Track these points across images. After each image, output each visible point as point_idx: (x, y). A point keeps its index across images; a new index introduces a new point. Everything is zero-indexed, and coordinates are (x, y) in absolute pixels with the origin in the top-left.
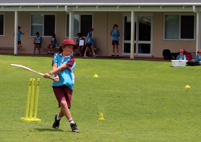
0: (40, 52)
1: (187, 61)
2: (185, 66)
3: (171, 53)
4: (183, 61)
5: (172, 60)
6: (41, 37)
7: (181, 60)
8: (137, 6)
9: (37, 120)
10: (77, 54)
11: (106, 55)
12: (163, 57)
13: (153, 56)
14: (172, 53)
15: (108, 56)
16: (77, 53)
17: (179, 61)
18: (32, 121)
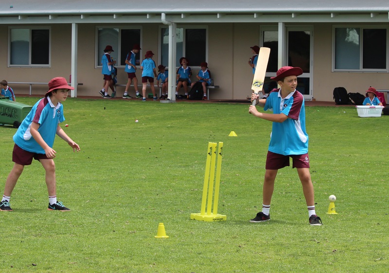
0: (114, 93)
1: (383, 107)
2: (380, 115)
3: (348, 93)
4: (376, 106)
5: (358, 106)
6: (116, 67)
7: (373, 106)
8: (289, 14)
9: (221, 217)
10: (180, 97)
11: (230, 98)
12: (334, 101)
13: (314, 99)
14: (350, 93)
15: (235, 98)
16: (181, 95)
17: (370, 108)
18: (215, 218)
